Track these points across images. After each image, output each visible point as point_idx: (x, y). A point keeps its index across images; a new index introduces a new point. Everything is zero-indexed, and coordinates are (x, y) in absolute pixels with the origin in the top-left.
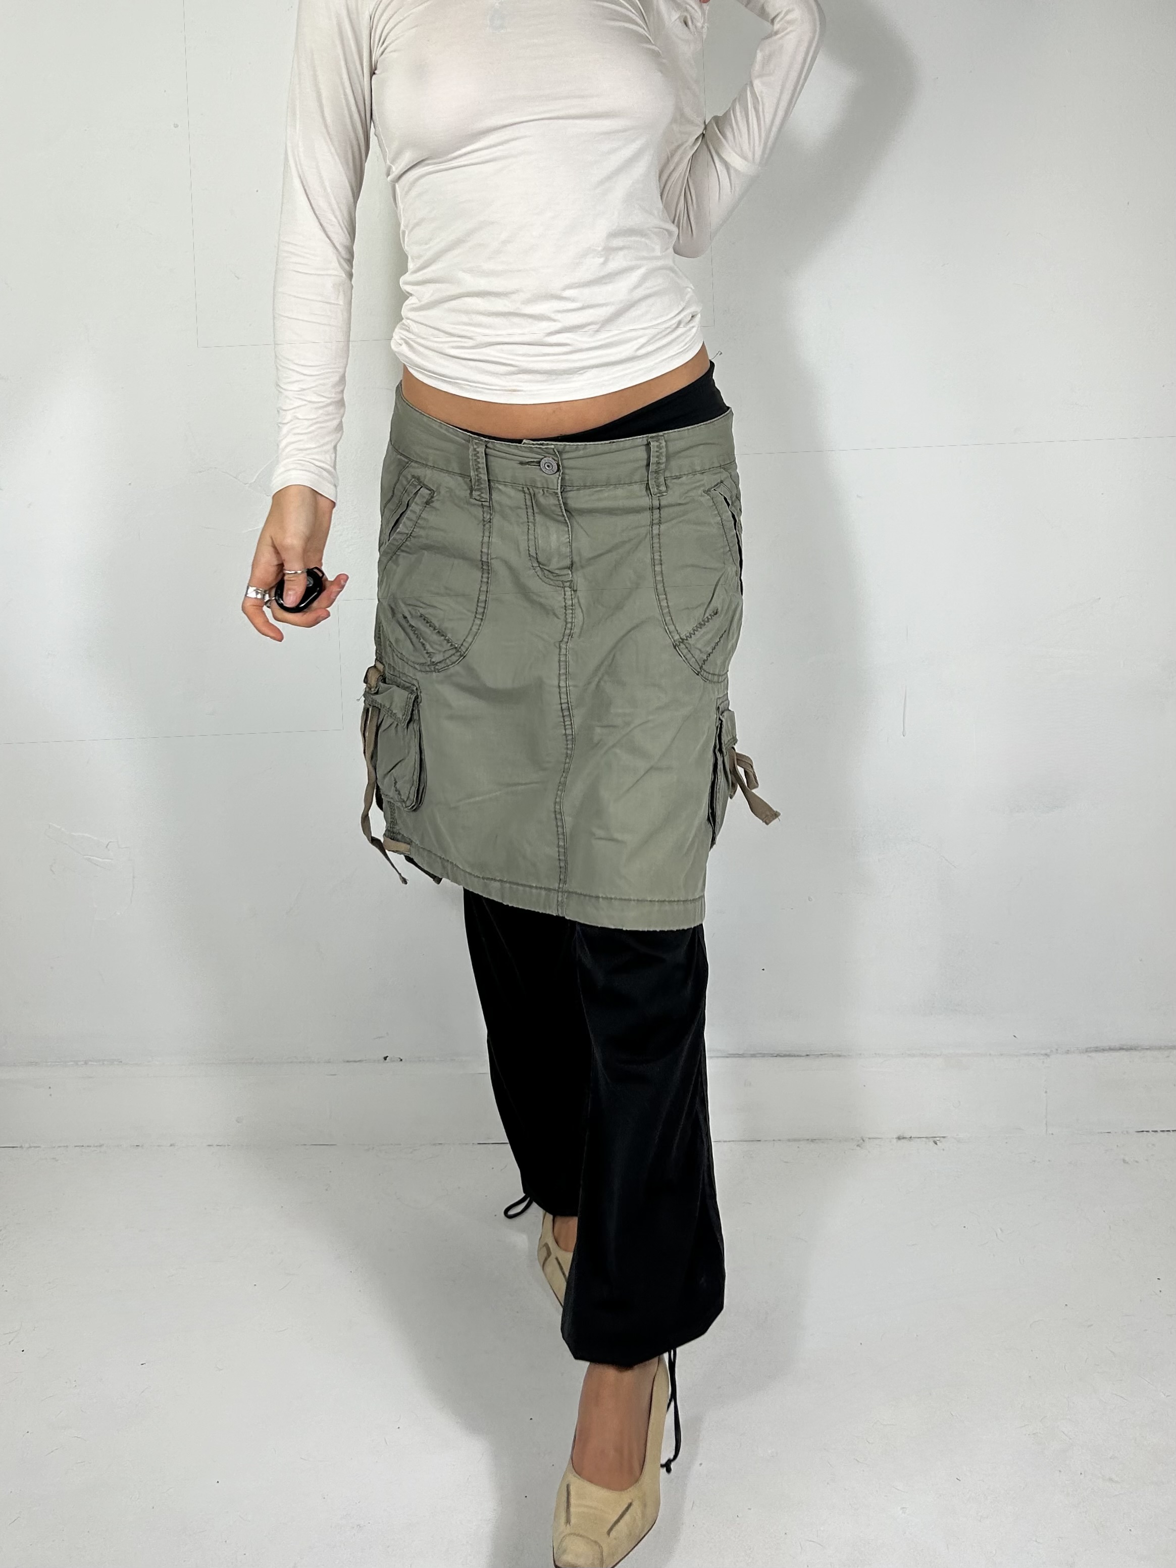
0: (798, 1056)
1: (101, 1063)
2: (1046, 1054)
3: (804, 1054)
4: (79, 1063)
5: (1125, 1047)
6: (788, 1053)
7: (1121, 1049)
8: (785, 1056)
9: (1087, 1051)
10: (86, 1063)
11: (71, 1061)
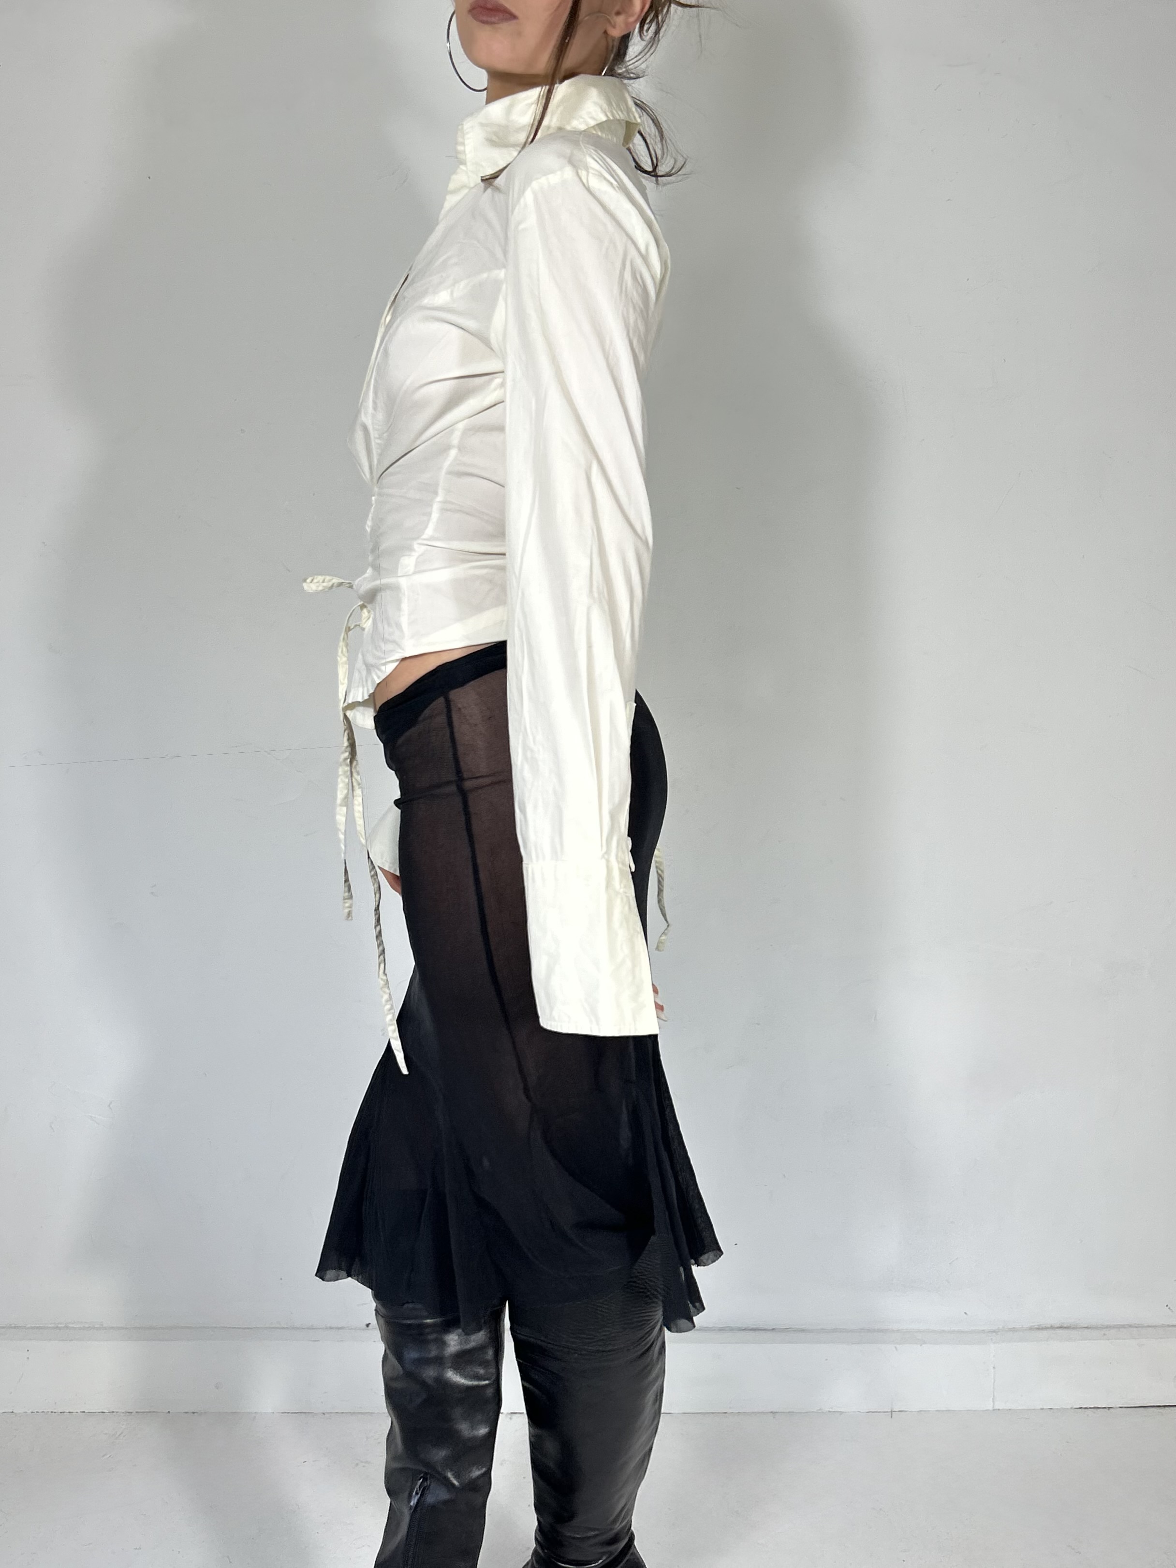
2: (994, 1331)
3: (771, 1328)
5: (1065, 1326)
6: (755, 1327)
7: (1060, 1327)
9: (1031, 1329)
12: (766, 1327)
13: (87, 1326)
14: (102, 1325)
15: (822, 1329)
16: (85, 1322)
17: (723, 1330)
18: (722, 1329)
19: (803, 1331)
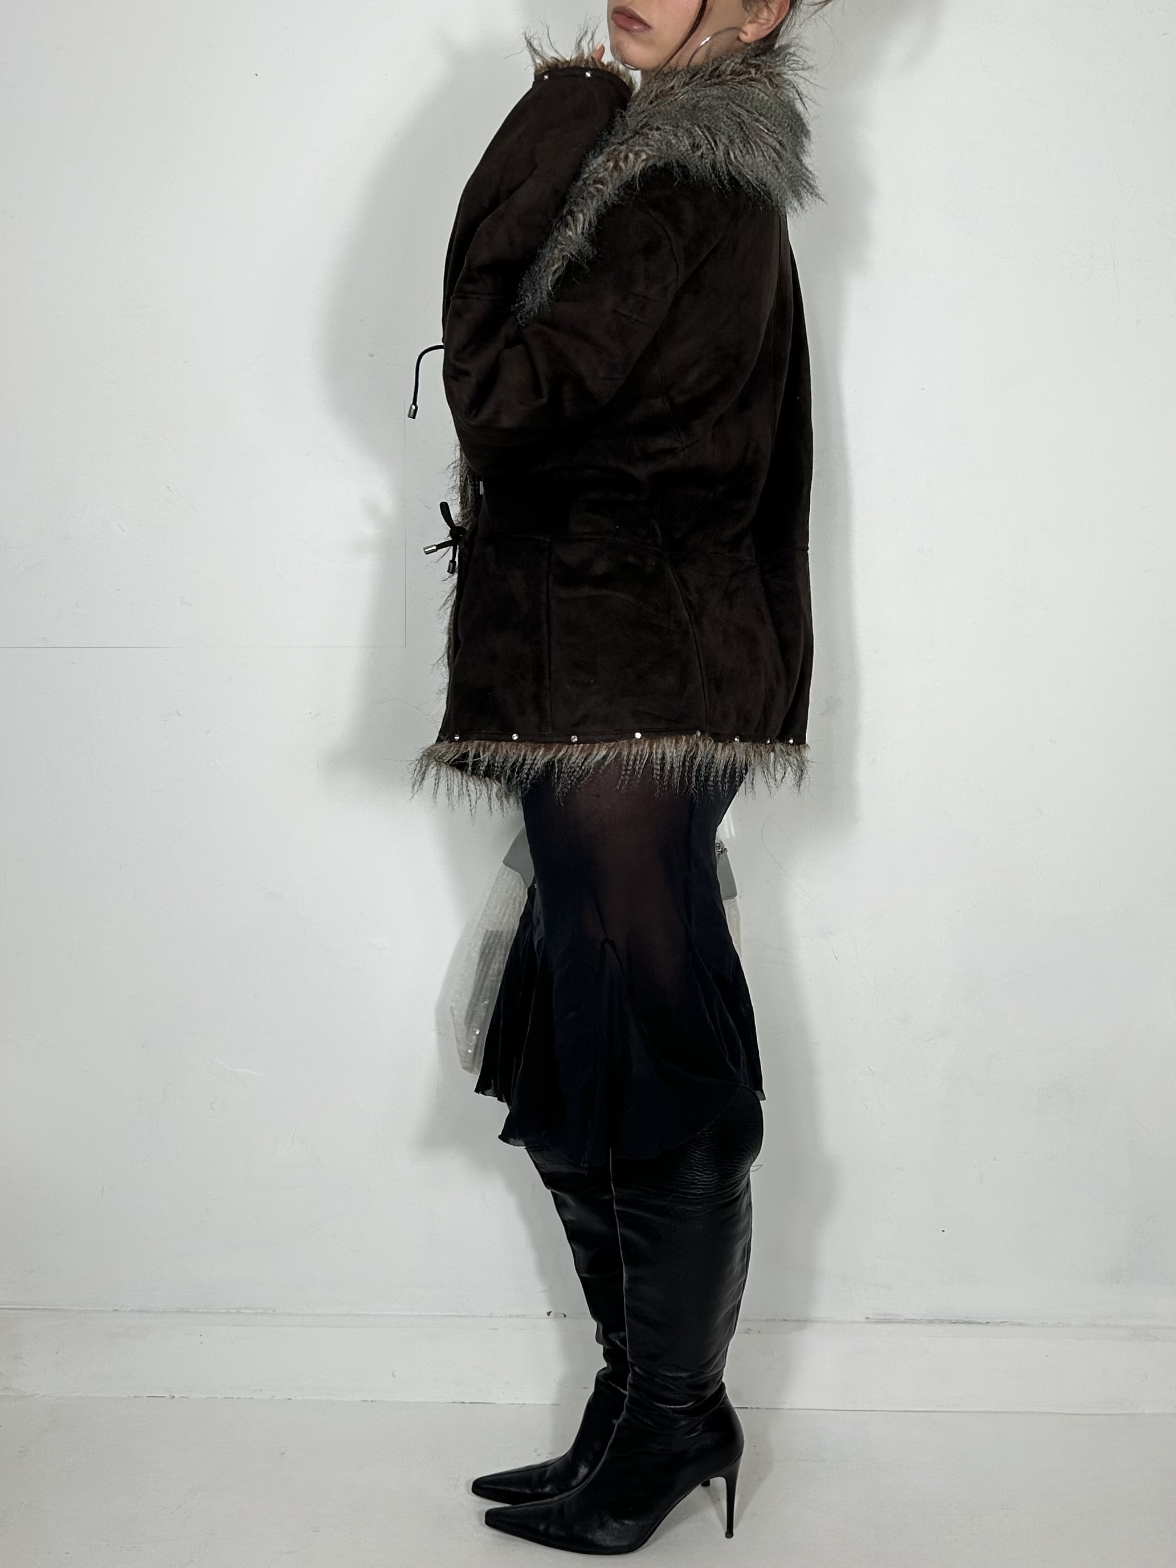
12: (978, 1321)
13: (259, 1312)
14: (275, 1311)
15: (1043, 1323)
16: (258, 1308)
17: (933, 1323)
18: (931, 1322)
19: (1021, 1324)
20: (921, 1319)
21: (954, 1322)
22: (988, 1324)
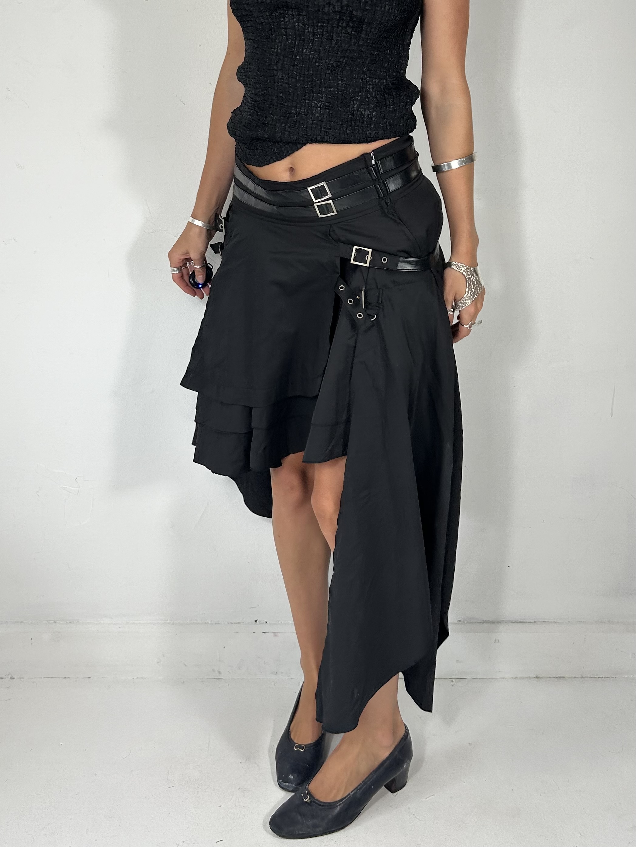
0: (528, 622)
1: (65, 622)
4: (51, 622)
8: (520, 622)
10: (55, 622)
11: (45, 621)
20: (493, 621)
21: (514, 622)
22: (535, 623)
